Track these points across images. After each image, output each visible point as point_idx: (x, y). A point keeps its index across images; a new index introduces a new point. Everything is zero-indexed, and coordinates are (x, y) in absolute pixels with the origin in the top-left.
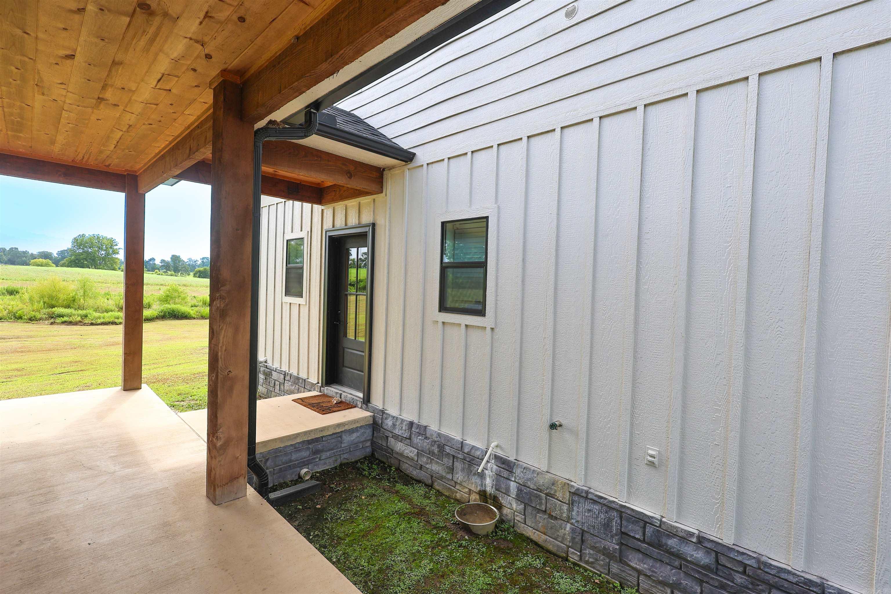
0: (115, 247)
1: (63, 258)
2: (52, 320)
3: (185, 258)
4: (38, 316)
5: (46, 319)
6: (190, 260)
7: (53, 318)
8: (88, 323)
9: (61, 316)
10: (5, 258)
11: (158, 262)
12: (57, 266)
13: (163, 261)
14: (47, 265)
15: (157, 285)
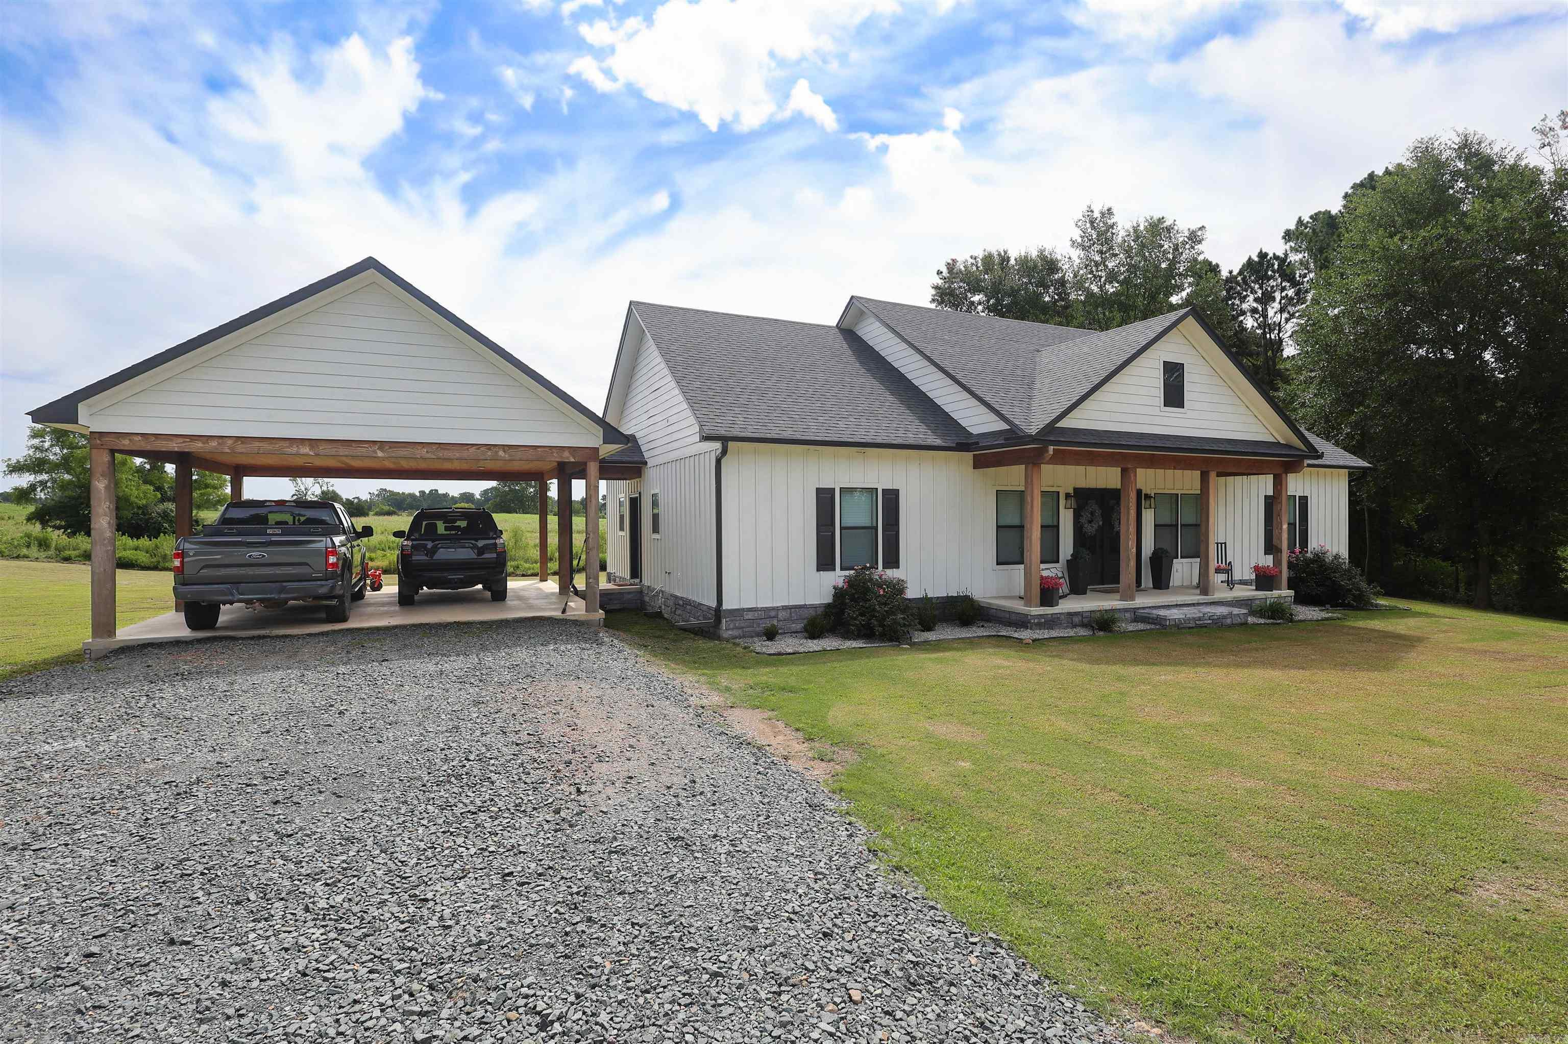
1: (486, 499)
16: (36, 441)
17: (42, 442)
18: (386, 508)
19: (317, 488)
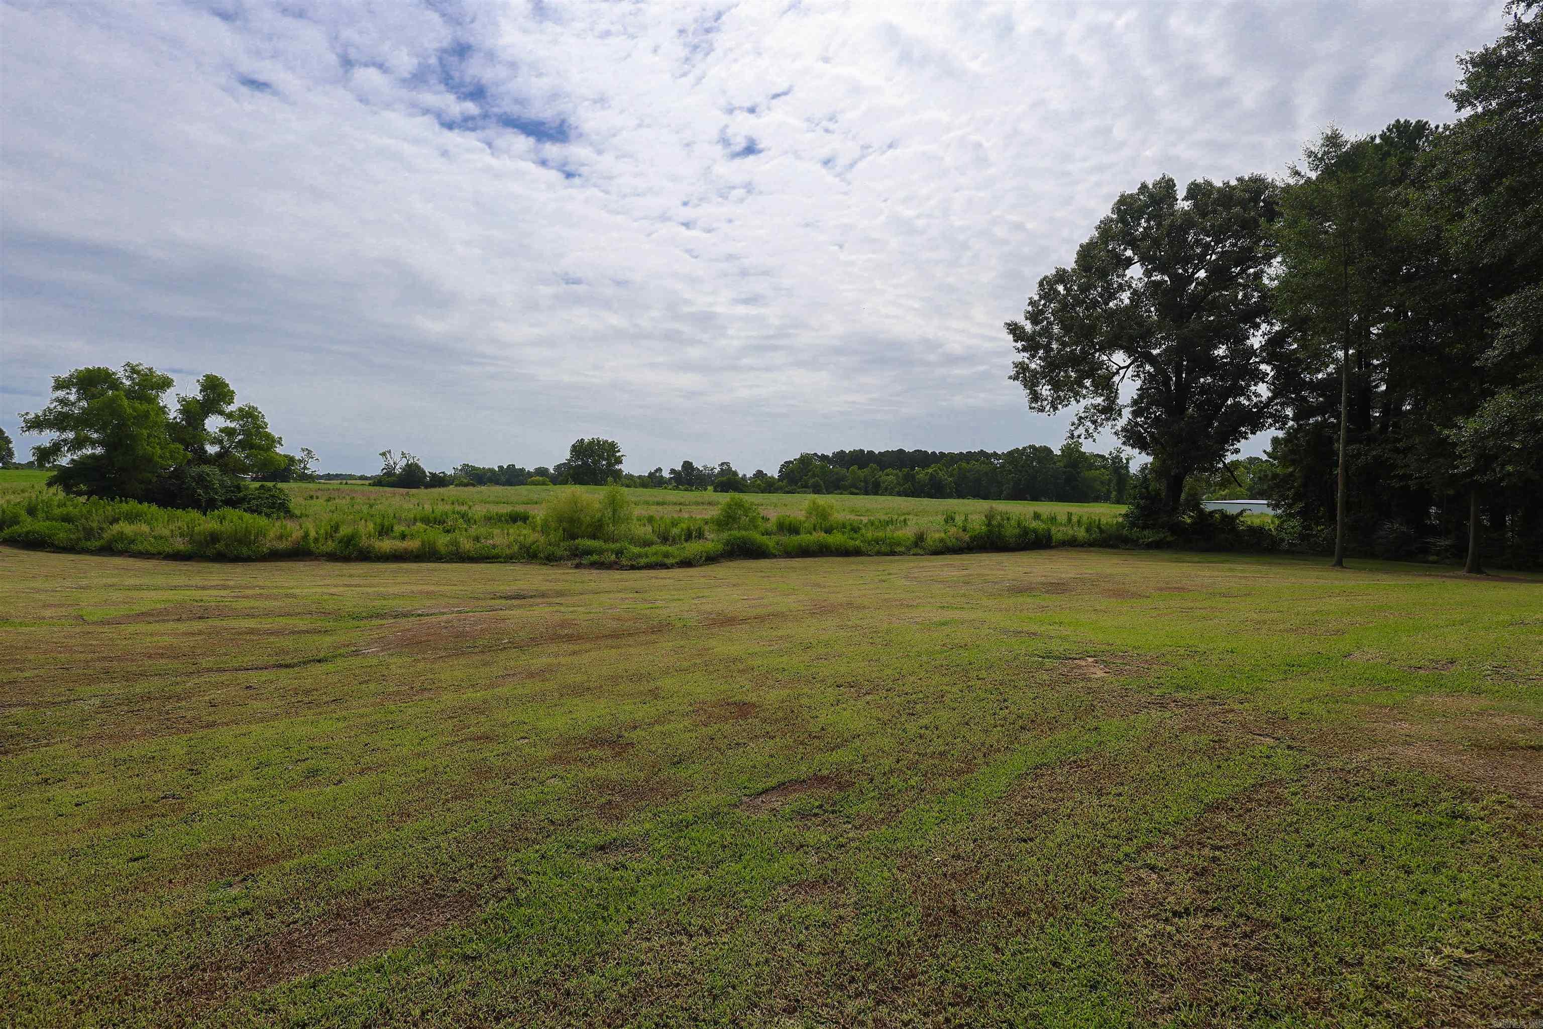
0: (618, 454)
1: (560, 474)
2: (577, 561)
3: (698, 464)
4: (559, 552)
5: (569, 558)
6: (705, 467)
7: (576, 555)
8: (627, 565)
9: (588, 552)
10: (503, 479)
11: (666, 474)
12: (555, 484)
13: (673, 471)
14: (544, 484)
15: (675, 504)
16: (61, 394)
17: (68, 393)
18: (465, 481)
19: (404, 463)
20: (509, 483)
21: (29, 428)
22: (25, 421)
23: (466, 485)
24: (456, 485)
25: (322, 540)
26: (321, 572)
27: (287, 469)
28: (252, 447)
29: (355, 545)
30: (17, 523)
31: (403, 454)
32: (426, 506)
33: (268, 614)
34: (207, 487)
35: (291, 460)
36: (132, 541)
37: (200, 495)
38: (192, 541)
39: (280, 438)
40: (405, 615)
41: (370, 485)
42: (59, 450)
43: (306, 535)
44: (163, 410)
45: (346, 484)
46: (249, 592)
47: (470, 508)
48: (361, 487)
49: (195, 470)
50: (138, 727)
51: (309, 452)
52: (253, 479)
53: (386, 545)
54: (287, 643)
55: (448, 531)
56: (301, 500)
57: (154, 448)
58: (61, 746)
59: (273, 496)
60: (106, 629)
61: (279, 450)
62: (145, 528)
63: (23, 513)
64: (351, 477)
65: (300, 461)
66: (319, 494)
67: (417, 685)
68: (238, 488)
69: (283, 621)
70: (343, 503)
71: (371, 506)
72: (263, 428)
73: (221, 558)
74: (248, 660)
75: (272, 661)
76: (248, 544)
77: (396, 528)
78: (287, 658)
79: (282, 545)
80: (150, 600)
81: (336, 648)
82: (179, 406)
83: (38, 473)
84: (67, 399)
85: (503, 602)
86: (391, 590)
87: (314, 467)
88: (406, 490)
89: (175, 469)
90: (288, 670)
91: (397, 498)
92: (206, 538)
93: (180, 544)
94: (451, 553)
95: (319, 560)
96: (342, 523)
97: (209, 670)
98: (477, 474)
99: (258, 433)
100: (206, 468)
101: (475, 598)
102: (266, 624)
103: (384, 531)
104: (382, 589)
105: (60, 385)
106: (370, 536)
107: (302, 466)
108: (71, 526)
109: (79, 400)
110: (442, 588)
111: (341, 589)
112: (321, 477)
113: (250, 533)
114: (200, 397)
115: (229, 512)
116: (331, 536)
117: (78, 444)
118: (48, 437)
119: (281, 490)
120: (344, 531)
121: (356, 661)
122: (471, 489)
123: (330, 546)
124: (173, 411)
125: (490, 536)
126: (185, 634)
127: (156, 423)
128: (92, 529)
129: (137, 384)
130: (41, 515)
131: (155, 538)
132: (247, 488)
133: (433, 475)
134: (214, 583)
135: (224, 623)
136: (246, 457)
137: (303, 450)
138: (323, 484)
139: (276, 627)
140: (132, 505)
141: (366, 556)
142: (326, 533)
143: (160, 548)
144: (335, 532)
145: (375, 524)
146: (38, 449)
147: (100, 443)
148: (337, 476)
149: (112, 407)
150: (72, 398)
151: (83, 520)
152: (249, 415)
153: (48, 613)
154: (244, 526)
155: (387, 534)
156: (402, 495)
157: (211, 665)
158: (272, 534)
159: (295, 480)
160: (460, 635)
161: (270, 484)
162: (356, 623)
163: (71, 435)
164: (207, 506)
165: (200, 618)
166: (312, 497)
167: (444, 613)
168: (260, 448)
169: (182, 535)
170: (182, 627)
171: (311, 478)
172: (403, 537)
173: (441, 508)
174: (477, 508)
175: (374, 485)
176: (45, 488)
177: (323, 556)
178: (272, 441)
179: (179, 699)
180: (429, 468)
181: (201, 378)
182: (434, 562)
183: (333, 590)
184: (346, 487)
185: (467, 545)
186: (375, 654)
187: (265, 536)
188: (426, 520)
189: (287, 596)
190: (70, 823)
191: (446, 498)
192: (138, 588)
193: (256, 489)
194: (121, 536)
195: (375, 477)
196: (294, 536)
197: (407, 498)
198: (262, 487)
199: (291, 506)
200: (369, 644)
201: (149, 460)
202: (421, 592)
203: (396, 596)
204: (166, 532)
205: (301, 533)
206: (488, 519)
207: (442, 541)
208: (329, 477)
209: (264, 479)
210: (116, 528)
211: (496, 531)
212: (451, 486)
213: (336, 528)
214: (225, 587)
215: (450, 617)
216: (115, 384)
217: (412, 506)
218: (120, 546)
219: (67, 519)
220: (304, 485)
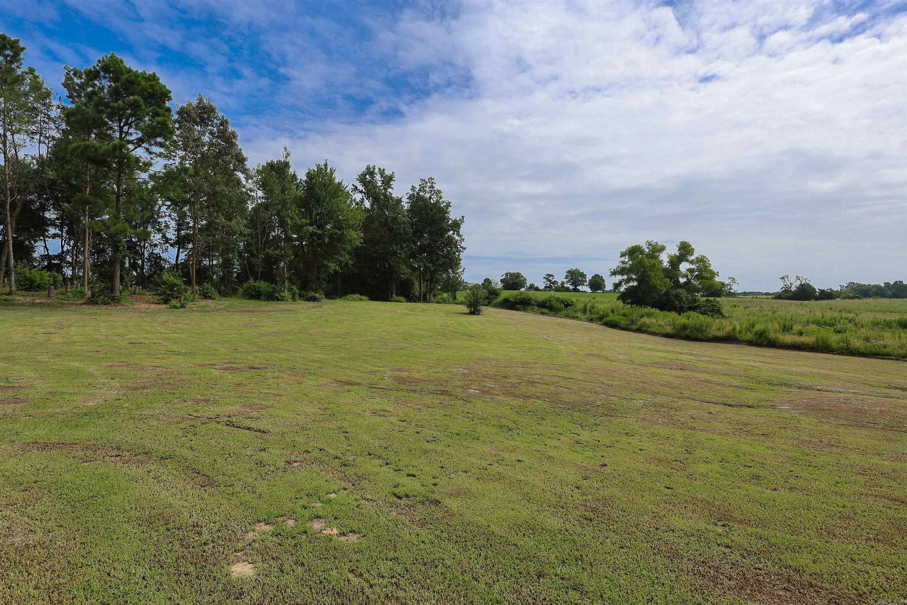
16: (623, 259)
17: (625, 258)
18: (852, 295)
19: (798, 283)
20: (896, 296)
21: (612, 275)
22: (611, 272)
23: (853, 298)
24: (843, 298)
25: (744, 332)
26: (743, 352)
27: (721, 290)
28: (702, 278)
29: (765, 337)
30: (608, 316)
31: (797, 277)
32: (816, 313)
33: (715, 373)
34: (680, 300)
35: (723, 284)
36: (649, 327)
37: (676, 304)
38: (674, 328)
39: (718, 272)
40: (807, 388)
41: (772, 298)
42: (621, 284)
43: (734, 329)
44: (661, 262)
45: (756, 298)
46: (703, 358)
47: (857, 315)
48: (767, 300)
49: (674, 292)
50: (660, 420)
51: (733, 279)
52: (702, 296)
53: (788, 338)
54: (728, 391)
55: (839, 332)
56: (728, 308)
57: (657, 281)
58: (631, 419)
59: (713, 305)
60: (641, 368)
61: (717, 279)
62: (654, 320)
63: (610, 312)
64: (759, 294)
65: (728, 285)
66: (739, 304)
67: (826, 441)
68: (695, 301)
69: (725, 379)
70: (756, 309)
71: (774, 312)
72: (709, 267)
73: (688, 338)
74: (708, 397)
75: (721, 400)
76: (702, 332)
77: (794, 327)
78: (729, 400)
79: (720, 334)
80: (658, 356)
81: (759, 401)
82: (668, 260)
83: (613, 294)
84: (625, 261)
85: (900, 392)
86: (794, 369)
87: (736, 288)
88: (800, 302)
89: (666, 292)
90: (730, 408)
91: (793, 307)
92: (680, 327)
93: (669, 330)
94: (842, 348)
95: (742, 344)
96: (758, 322)
97: (688, 398)
98: (863, 290)
99: (706, 270)
100: (680, 291)
101: (868, 385)
102: (715, 378)
103: (786, 329)
104: (787, 367)
105: (623, 255)
106: (776, 331)
107: (729, 287)
108: (626, 318)
109: (629, 261)
110: (838, 373)
111: (758, 364)
112: (740, 294)
113: (703, 326)
114: (678, 254)
115: (692, 313)
116: (750, 330)
117: (628, 281)
118: (618, 278)
119: (718, 302)
120: (758, 327)
121: (775, 413)
122: (856, 301)
123: (749, 336)
124: (666, 264)
125: (882, 338)
126: (675, 376)
127: (658, 269)
128: (633, 320)
129: (651, 251)
130: (616, 313)
131: (658, 325)
132: (699, 300)
133: (822, 291)
134: (686, 351)
135: (693, 374)
136: (699, 284)
137: (729, 278)
138: (742, 298)
139: (720, 381)
140: (648, 309)
141: (773, 344)
142: (747, 329)
143: (660, 331)
144: (752, 328)
145: (779, 324)
146: (614, 284)
147: (636, 280)
148: (750, 293)
149: (641, 264)
150: (626, 260)
151: (630, 316)
152: (701, 260)
153: (620, 357)
154: (700, 321)
155: (788, 330)
156: (797, 305)
157: (688, 395)
158: (714, 328)
159: (724, 296)
160: (860, 412)
161: (712, 299)
162: (772, 388)
163: (625, 277)
164: (680, 311)
165: (681, 369)
166: (735, 306)
167: (840, 392)
168: (707, 278)
169: (669, 325)
170: (674, 372)
171: (734, 295)
172: (801, 334)
173: (829, 315)
174: (864, 315)
175: (776, 298)
176: (616, 301)
177: (745, 342)
178: (713, 274)
179: (676, 411)
180: (818, 286)
181: (678, 244)
182: (826, 353)
183: (753, 364)
184: (757, 300)
185: (857, 343)
186: (788, 411)
187: (711, 328)
188: (818, 323)
189: (725, 363)
190: (639, 457)
191: (833, 308)
192: (652, 350)
193: (704, 301)
194: (644, 324)
195: (776, 293)
196: (727, 329)
197: (801, 307)
198: (707, 300)
199: (723, 311)
200: (782, 403)
201: (655, 287)
202: (819, 374)
203: (798, 374)
204: (663, 323)
205: (731, 328)
206: (876, 324)
207: (834, 339)
208: (745, 294)
209: (708, 296)
210: (643, 320)
211: (886, 335)
212: (838, 299)
213: (753, 326)
214: (691, 355)
215: (848, 396)
216: (642, 252)
217: (805, 313)
218: (644, 329)
219: (624, 315)
220: (730, 299)
